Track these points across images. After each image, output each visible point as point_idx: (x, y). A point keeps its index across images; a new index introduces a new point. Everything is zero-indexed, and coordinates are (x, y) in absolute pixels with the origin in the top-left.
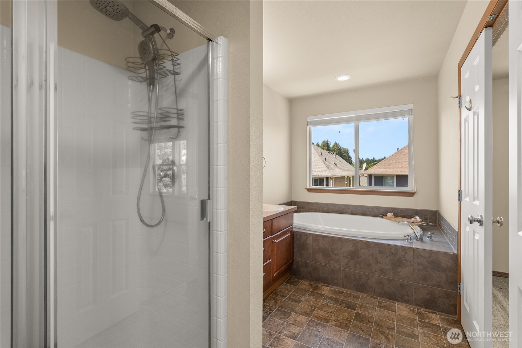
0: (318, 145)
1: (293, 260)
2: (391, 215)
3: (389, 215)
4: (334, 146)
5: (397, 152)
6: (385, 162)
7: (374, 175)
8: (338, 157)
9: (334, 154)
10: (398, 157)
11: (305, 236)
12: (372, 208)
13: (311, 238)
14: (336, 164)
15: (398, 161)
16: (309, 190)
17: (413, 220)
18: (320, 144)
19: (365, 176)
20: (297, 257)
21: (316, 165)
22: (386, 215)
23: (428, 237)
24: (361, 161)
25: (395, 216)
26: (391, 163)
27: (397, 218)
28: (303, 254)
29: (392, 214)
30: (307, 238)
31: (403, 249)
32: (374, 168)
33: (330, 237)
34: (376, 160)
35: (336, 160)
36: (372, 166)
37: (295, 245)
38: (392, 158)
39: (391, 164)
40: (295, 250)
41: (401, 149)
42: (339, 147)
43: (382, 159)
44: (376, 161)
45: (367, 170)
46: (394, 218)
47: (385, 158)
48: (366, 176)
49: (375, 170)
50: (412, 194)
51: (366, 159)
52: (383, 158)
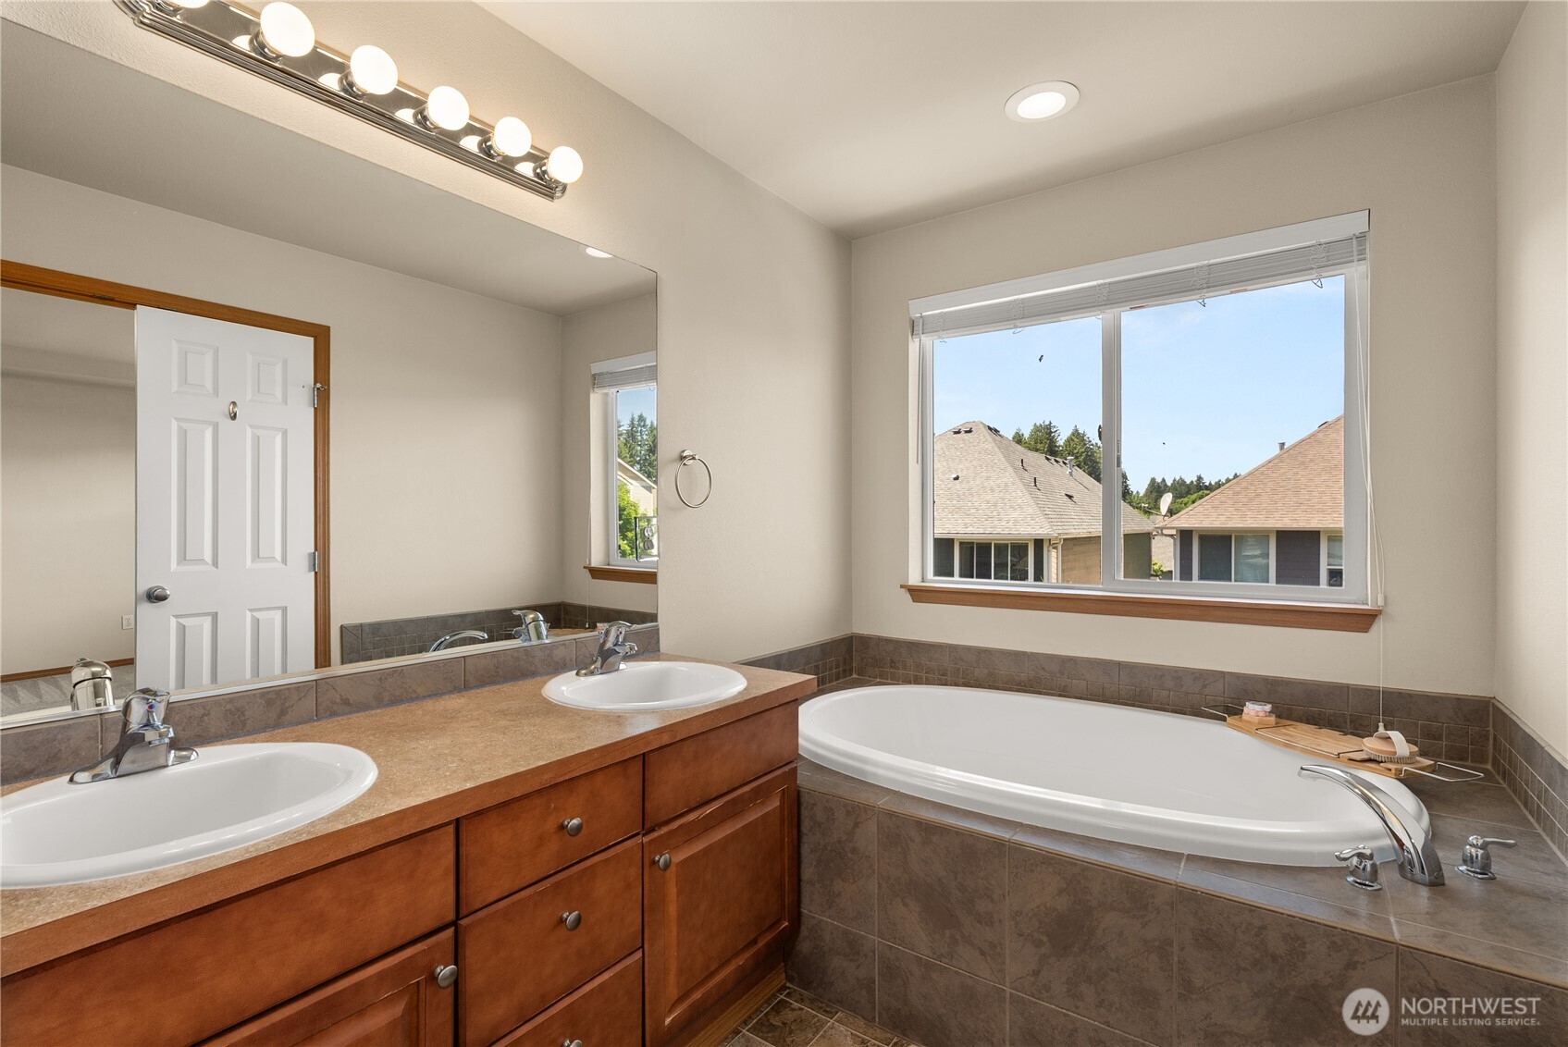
0: (1018, 439)
1: (797, 919)
2: (1261, 714)
3: (1253, 713)
4: (1069, 440)
5: (1278, 457)
6: (1238, 489)
7: (1198, 530)
8: (1079, 473)
9: (1065, 463)
10: (1282, 470)
11: (848, 813)
12: (1178, 674)
13: (872, 827)
14: (1070, 497)
15: (1284, 483)
16: (919, 594)
17: (1371, 745)
18: (1027, 435)
19: (1166, 535)
20: (812, 908)
21: (1004, 499)
22: (1235, 710)
23: (1468, 860)
24: (1159, 487)
25: (1279, 716)
26: (1259, 491)
27: (1291, 731)
28: (839, 894)
29: (1268, 707)
30: (856, 825)
31: (1334, 943)
32: (1200, 508)
33: (957, 833)
34: (1207, 484)
35: (1072, 484)
36: (1193, 502)
37: (805, 849)
38: (1262, 473)
39: (1258, 495)
40: (808, 872)
41: (1295, 446)
42: (1085, 444)
43: (1228, 481)
44: (1207, 488)
45: (1174, 517)
46: (1277, 725)
47: (1236, 476)
48: (1171, 536)
49: (1199, 517)
50: (1361, 620)
51: (1174, 480)
52: (1231, 477)
